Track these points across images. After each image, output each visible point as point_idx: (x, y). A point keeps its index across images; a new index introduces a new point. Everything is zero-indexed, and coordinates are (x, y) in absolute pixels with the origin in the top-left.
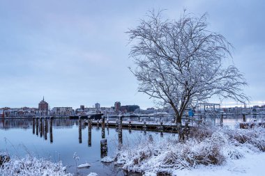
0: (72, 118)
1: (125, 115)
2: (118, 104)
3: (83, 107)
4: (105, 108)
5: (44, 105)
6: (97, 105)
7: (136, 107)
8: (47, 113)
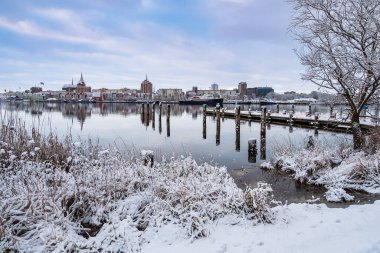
0: (181, 103)
1: (252, 101)
2: (243, 85)
3: (195, 89)
4: (224, 91)
5: (147, 86)
6: (214, 86)
7: (269, 90)
8: (150, 96)
